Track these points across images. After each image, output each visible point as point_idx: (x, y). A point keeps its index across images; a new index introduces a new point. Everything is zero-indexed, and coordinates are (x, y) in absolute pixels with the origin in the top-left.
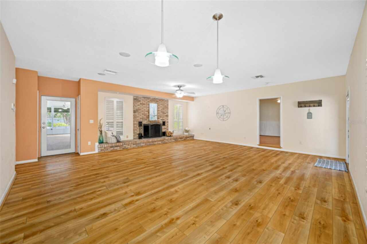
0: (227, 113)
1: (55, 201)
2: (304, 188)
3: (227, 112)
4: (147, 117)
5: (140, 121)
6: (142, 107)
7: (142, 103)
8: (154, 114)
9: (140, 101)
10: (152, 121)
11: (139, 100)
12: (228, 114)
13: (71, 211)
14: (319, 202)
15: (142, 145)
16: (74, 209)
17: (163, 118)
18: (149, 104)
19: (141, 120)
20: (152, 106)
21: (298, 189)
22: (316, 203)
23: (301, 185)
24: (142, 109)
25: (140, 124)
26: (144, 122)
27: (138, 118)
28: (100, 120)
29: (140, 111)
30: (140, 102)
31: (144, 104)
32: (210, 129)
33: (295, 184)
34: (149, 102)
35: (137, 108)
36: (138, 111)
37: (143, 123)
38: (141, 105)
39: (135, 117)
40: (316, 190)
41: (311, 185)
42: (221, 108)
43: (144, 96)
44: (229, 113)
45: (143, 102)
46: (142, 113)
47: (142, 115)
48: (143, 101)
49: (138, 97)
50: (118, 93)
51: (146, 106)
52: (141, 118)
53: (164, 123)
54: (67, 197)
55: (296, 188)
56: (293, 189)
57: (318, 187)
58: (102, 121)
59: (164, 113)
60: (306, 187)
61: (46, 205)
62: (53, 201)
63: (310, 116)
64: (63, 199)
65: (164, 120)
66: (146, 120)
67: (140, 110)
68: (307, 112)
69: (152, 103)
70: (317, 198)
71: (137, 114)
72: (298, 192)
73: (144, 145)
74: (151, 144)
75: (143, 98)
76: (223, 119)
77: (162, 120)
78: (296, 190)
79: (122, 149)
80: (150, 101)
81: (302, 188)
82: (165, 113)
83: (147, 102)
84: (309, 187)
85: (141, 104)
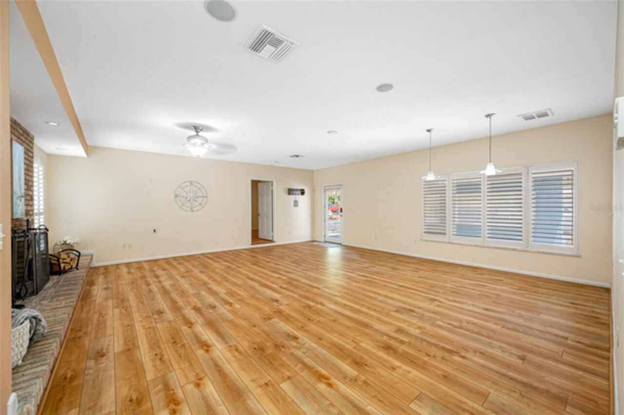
0: (200, 197)
1: (513, 352)
3: (201, 195)
12: (201, 199)
13: (508, 328)
16: (503, 329)
32: (155, 231)
42: (187, 186)
44: (204, 197)
54: (492, 347)
61: (530, 356)
62: (515, 355)
63: (296, 203)
64: (501, 347)
68: (294, 199)
76: (192, 208)
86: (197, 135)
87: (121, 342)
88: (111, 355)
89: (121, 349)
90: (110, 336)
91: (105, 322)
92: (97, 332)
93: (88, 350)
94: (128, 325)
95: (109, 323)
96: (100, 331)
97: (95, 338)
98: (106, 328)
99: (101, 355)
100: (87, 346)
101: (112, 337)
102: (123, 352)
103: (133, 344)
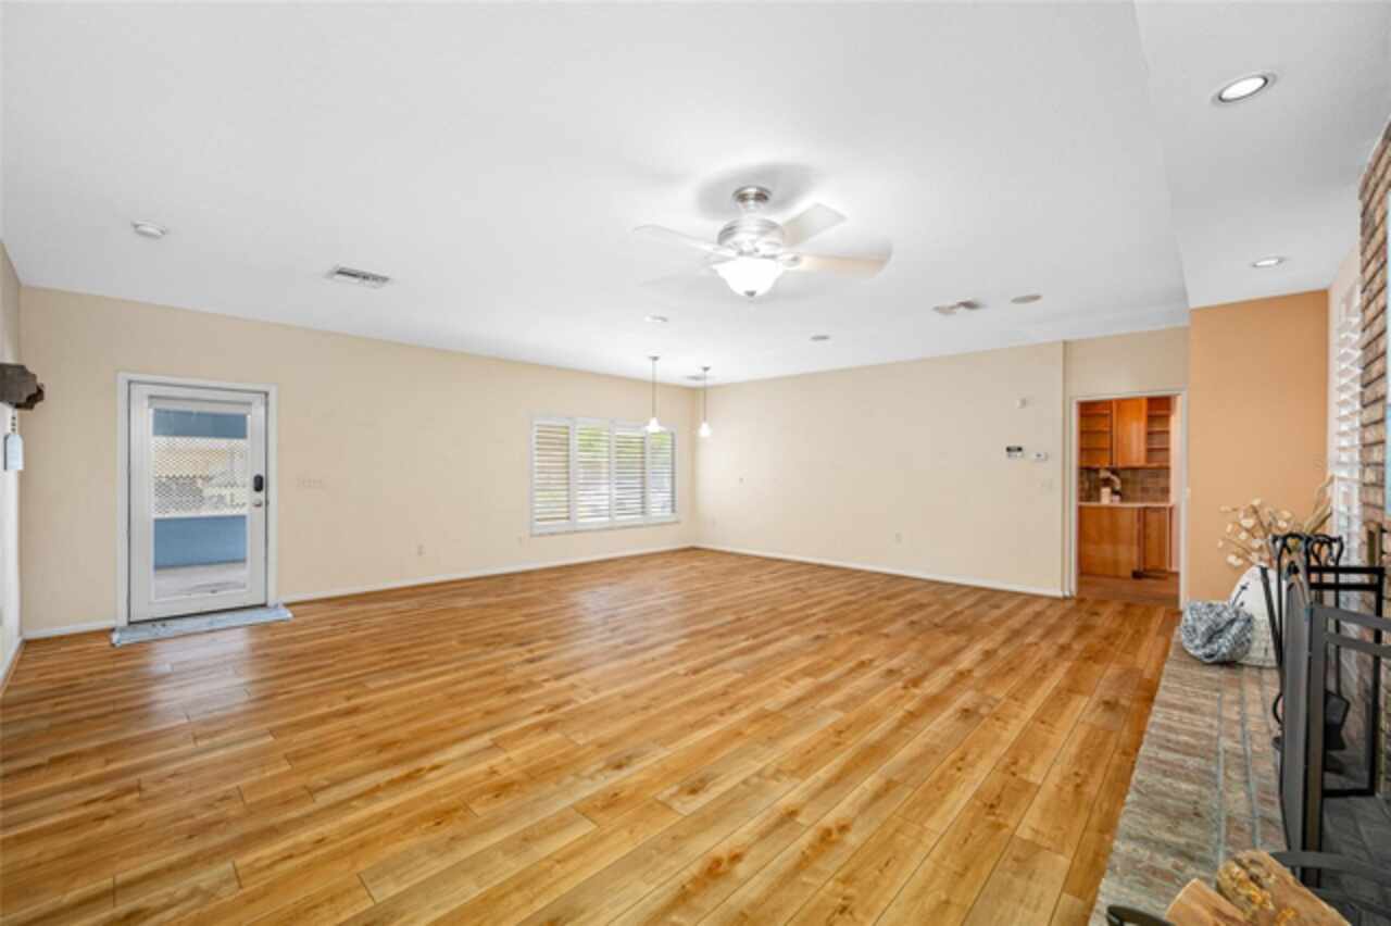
87: (1073, 704)
88: (1095, 698)
89: (1079, 697)
90: (1083, 722)
91: (1079, 758)
92: (1103, 744)
93: (1125, 721)
94: (1043, 722)
95: (1073, 749)
96: (1097, 741)
97: (1110, 732)
98: (1084, 742)
99: (1110, 705)
100: (1126, 729)
101: (1081, 720)
102: (1081, 692)
103: (1059, 693)
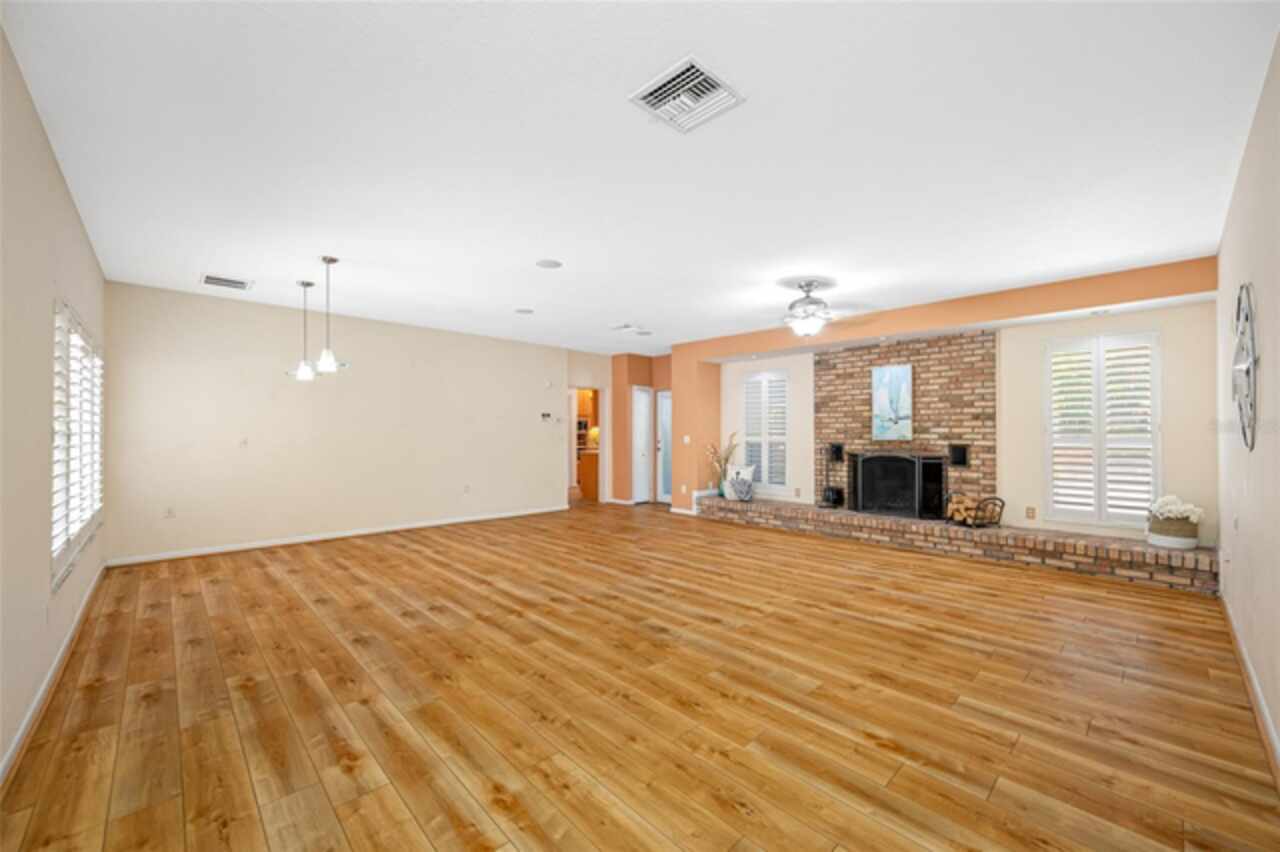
2: (228, 698)
4: (864, 427)
5: (833, 441)
6: (844, 387)
7: (841, 372)
8: (896, 411)
9: (834, 367)
10: (889, 442)
11: (831, 362)
14: (166, 686)
15: (801, 526)
17: (956, 430)
18: (870, 372)
19: (840, 438)
20: (886, 380)
21: (243, 687)
22: (173, 679)
23: (247, 705)
24: (845, 395)
25: (836, 452)
26: (853, 447)
27: (828, 431)
28: (732, 436)
29: (836, 404)
30: (834, 372)
31: (851, 375)
33: (267, 696)
34: (871, 363)
35: (824, 394)
36: (828, 406)
37: (847, 448)
38: (837, 382)
39: (819, 425)
40: (186, 717)
41: (211, 724)
43: (848, 346)
45: (845, 369)
46: (845, 409)
47: (845, 420)
48: (848, 365)
49: (826, 354)
50: (754, 357)
51: (859, 381)
52: (838, 431)
53: (960, 456)
55: (250, 684)
56: (260, 677)
57: (180, 733)
58: (735, 437)
59: (958, 403)
60: (224, 707)
65: (960, 436)
66: (861, 438)
67: (834, 399)
69: (888, 363)
70: (173, 692)
71: (825, 415)
72: (237, 678)
73: (810, 531)
74: (836, 532)
75: (850, 353)
77: (946, 437)
78: (249, 679)
79: (743, 522)
80: (880, 358)
81: (235, 695)
82: (971, 404)
83: (862, 367)
84: (216, 717)
85: (838, 376)
86: (808, 297)
